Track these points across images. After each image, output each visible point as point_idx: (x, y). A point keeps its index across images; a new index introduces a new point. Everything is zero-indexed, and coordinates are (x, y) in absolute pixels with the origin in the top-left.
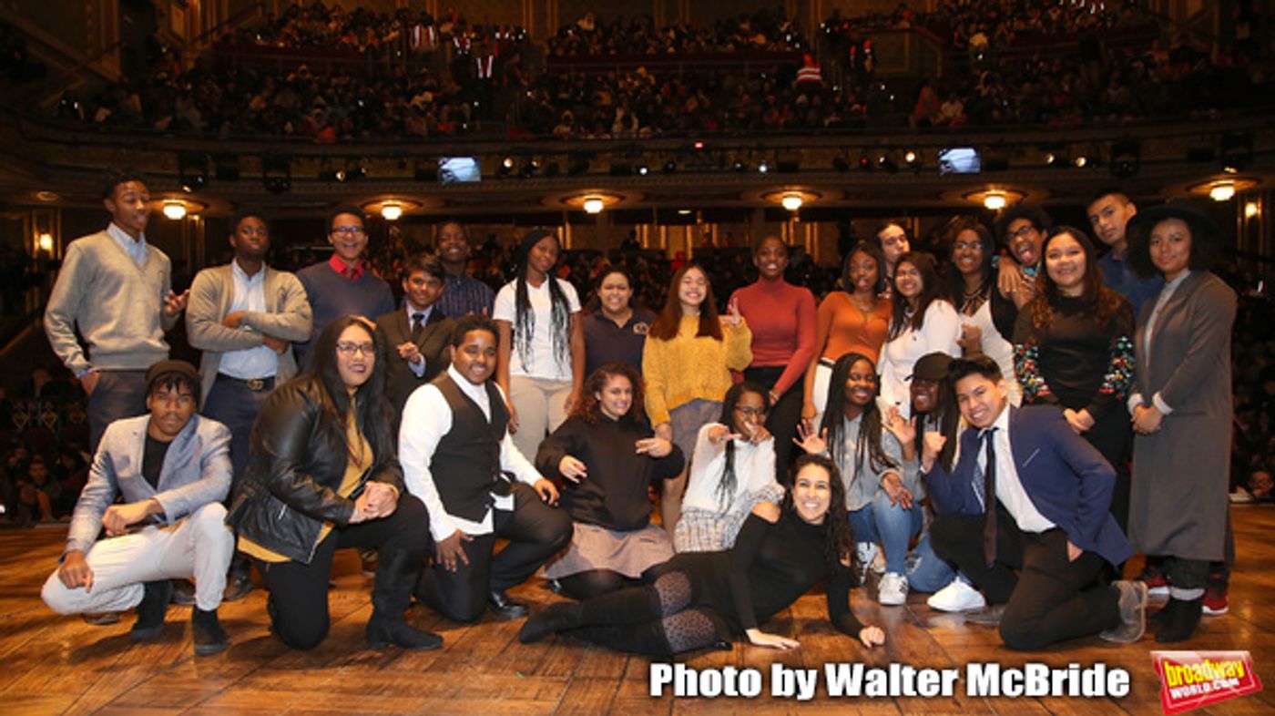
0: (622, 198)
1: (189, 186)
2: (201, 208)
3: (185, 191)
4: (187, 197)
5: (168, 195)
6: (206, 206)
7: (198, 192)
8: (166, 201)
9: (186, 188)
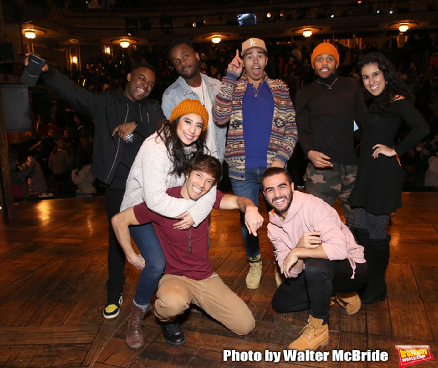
0: (321, 29)
1: (130, 34)
2: (135, 42)
3: (129, 36)
4: (130, 38)
5: (122, 37)
6: (138, 41)
7: (134, 35)
8: (121, 40)
9: (129, 34)
